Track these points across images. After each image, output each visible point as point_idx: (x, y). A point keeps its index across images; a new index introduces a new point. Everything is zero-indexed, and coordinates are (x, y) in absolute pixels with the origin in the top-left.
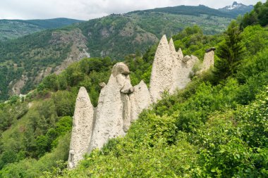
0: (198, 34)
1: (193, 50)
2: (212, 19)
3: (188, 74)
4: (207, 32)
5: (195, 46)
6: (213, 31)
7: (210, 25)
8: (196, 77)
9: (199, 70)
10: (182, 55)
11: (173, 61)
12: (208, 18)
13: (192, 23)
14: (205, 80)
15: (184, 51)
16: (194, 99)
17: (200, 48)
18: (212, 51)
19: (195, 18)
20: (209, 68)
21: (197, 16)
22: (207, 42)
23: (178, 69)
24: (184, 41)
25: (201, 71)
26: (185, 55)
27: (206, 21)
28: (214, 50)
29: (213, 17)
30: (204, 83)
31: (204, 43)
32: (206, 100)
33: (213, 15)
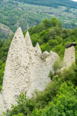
0: (57, 28)
1: (52, 45)
2: (71, 12)
3: (47, 73)
4: (66, 26)
5: (54, 41)
6: (73, 25)
7: (70, 18)
8: (57, 76)
9: (60, 68)
10: (40, 51)
11: (30, 58)
12: (67, 11)
13: (50, 15)
14: (67, 79)
15: (42, 46)
16: (55, 103)
17: (60, 43)
18: (73, 47)
19: (53, 10)
20: (70, 65)
21: (56, 7)
22: (67, 37)
23: (37, 67)
24: (42, 35)
25: (62, 69)
26: (43, 51)
27: (65, 13)
28: (75, 45)
29: (72, 10)
30: (65, 84)
31: (64, 38)
32: (69, 103)
33: (72, 7)
